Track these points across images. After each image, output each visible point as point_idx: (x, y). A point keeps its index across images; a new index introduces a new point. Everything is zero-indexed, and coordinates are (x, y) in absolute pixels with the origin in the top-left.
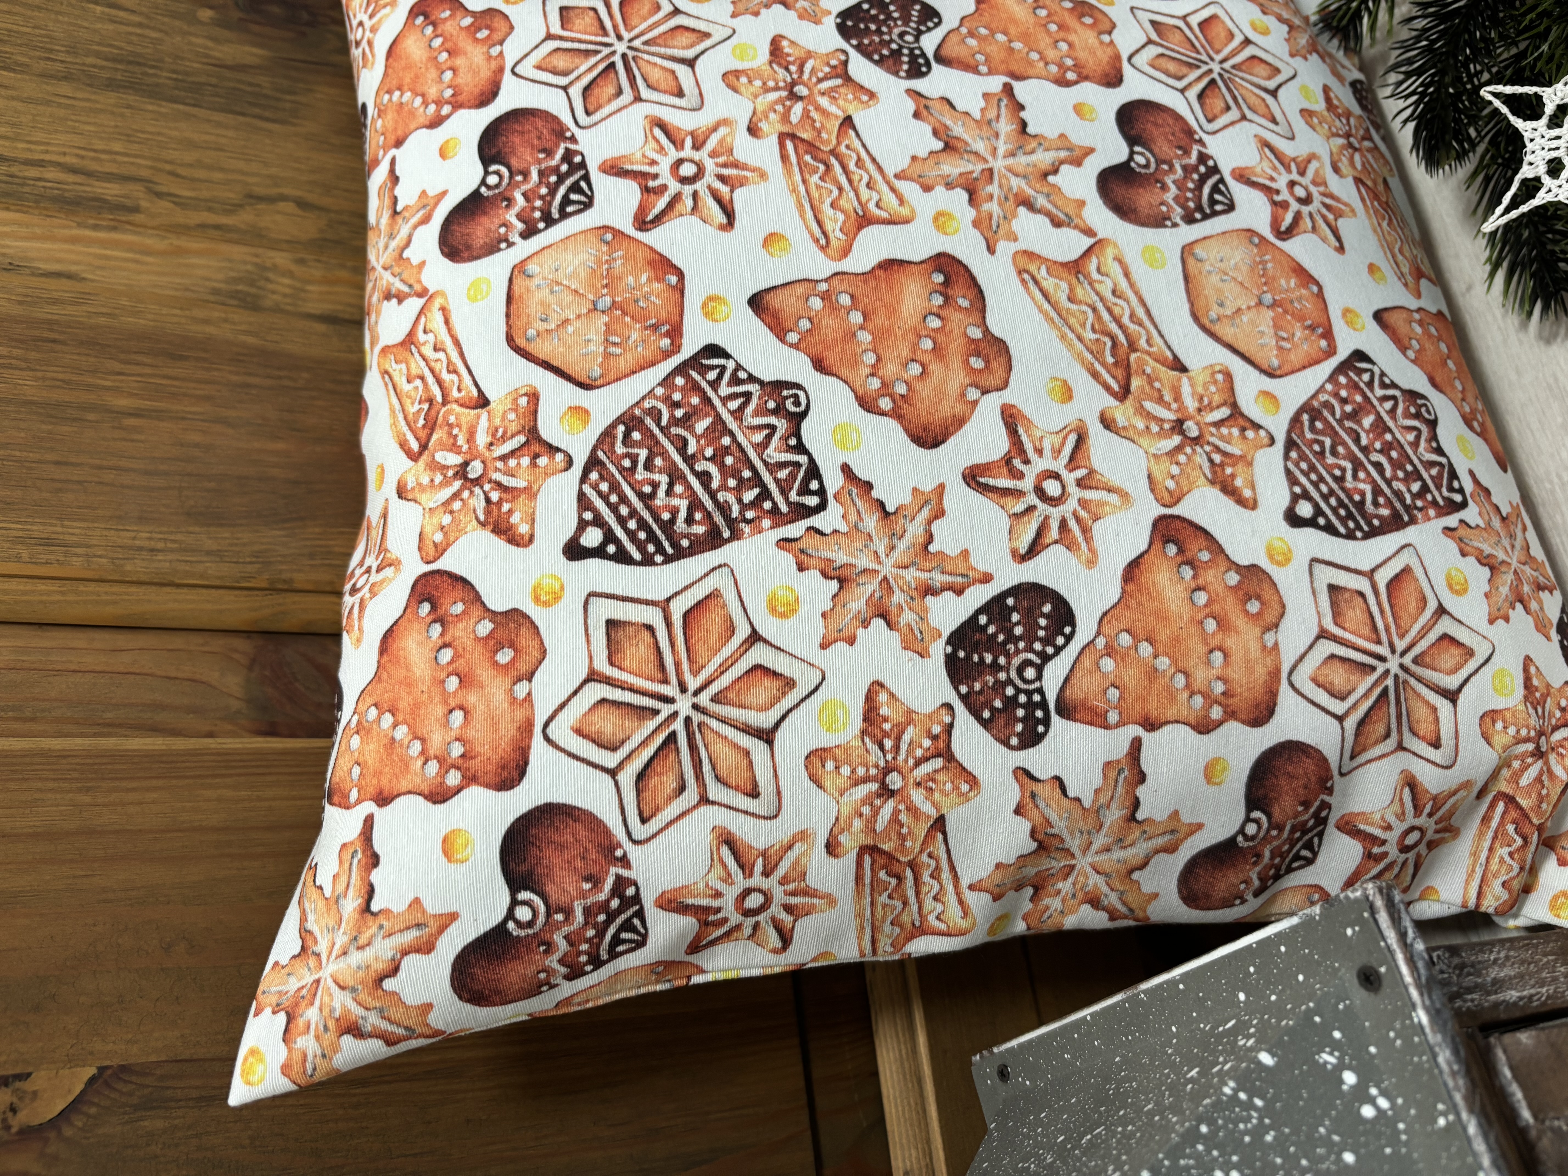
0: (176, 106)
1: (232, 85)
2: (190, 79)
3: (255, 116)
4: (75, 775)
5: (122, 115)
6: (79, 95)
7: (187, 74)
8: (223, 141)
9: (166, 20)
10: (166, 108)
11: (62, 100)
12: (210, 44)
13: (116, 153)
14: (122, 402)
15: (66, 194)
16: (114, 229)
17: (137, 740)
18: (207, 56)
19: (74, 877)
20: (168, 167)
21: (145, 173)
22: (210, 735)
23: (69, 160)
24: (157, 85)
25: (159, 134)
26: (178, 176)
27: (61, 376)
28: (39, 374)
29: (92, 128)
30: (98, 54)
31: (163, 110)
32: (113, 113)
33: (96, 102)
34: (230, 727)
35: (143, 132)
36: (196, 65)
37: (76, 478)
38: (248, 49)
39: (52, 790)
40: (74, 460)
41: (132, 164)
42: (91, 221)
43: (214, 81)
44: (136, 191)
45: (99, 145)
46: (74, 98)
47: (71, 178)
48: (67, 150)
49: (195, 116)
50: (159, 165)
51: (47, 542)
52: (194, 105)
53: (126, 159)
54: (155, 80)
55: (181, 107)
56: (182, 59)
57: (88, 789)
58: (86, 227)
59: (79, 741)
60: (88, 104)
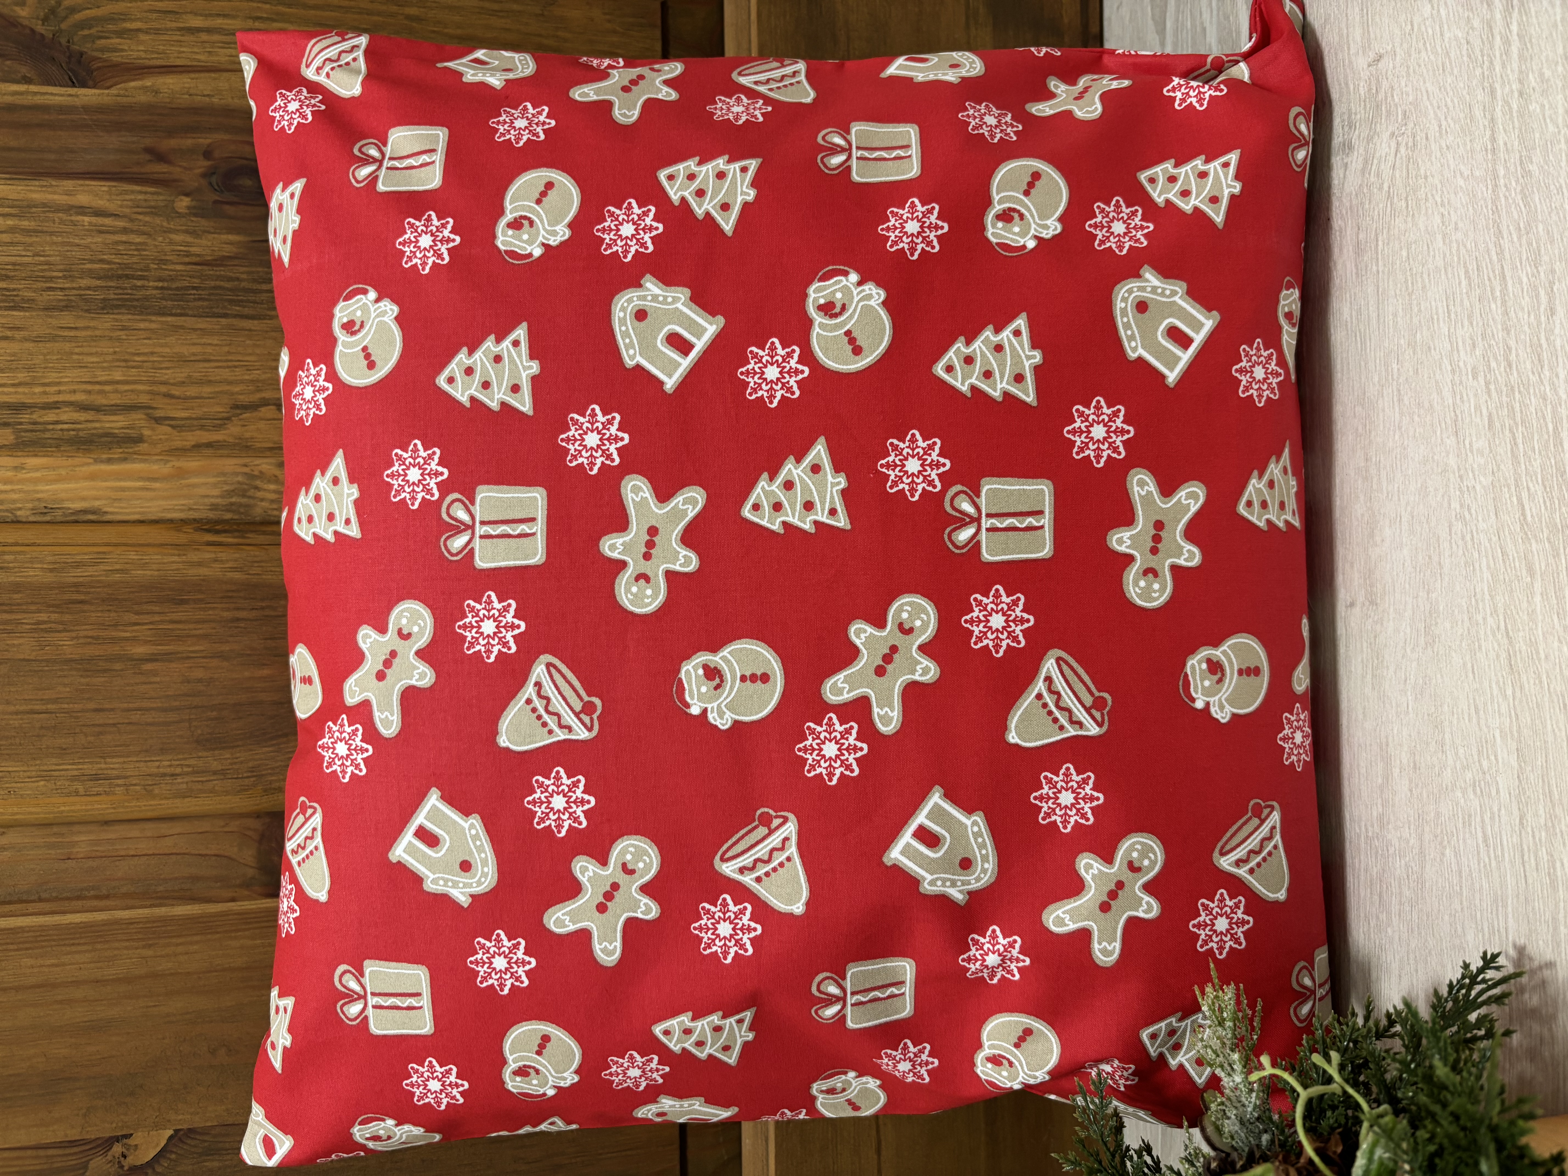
0: (164, 319)
1: (213, 283)
2: (174, 286)
3: (235, 316)
4: (140, 936)
5: (119, 339)
6: (81, 323)
7: (172, 279)
8: (209, 350)
9: (147, 219)
10: (155, 323)
11: (66, 333)
12: (189, 239)
13: (118, 382)
14: (140, 650)
15: (81, 434)
16: (125, 460)
17: (180, 908)
18: (188, 254)
19: (148, 1007)
20: (163, 389)
21: (144, 399)
22: (233, 900)
23: (80, 397)
24: (146, 298)
25: (152, 353)
26: (172, 397)
27: (90, 633)
28: (74, 634)
29: (95, 359)
30: (91, 274)
31: (153, 326)
32: (111, 338)
33: (95, 328)
34: (246, 893)
35: (138, 354)
36: (179, 267)
37: (111, 722)
38: (224, 237)
39: (127, 948)
40: (107, 706)
41: (132, 391)
42: (104, 456)
43: (196, 282)
44: (138, 418)
45: (102, 376)
46: (76, 328)
47: (82, 416)
48: (76, 387)
49: (182, 327)
50: (155, 388)
51: (96, 778)
52: (181, 315)
53: (126, 387)
54: (143, 292)
55: (169, 319)
56: (165, 262)
57: (150, 946)
58: (102, 461)
59: (140, 911)
60: (89, 333)
